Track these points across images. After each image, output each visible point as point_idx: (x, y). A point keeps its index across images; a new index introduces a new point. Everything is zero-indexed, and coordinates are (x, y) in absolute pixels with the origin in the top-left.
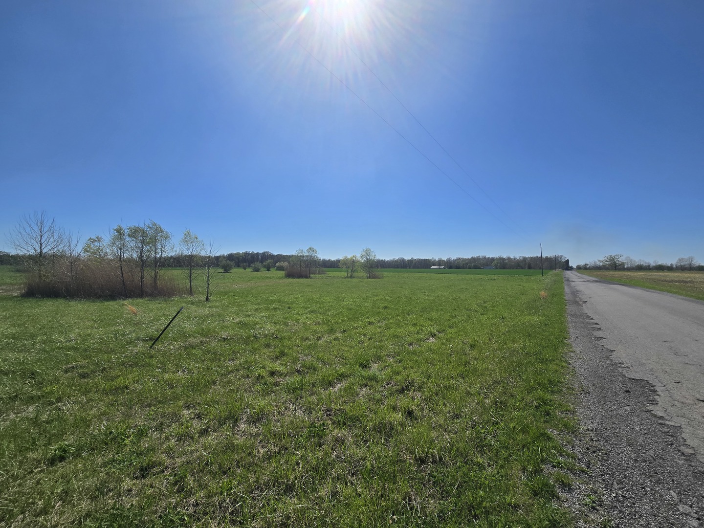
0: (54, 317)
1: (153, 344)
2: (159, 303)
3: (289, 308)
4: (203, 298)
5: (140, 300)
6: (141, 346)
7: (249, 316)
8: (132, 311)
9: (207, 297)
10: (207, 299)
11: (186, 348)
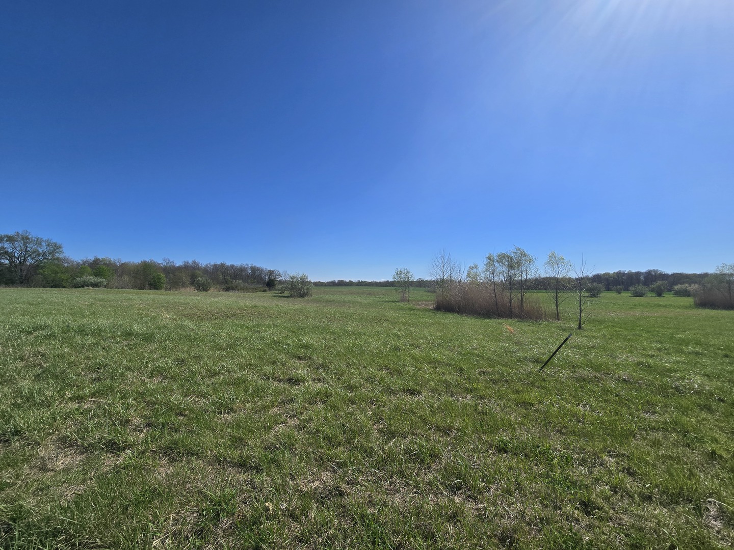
0: (457, 328)
1: (543, 367)
2: (529, 326)
3: (726, 356)
4: (575, 325)
5: (510, 321)
6: (530, 367)
7: (652, 356)
8: (510, 330)
9: (580, 324)
10: (580, 327)
11: (578, 380)
